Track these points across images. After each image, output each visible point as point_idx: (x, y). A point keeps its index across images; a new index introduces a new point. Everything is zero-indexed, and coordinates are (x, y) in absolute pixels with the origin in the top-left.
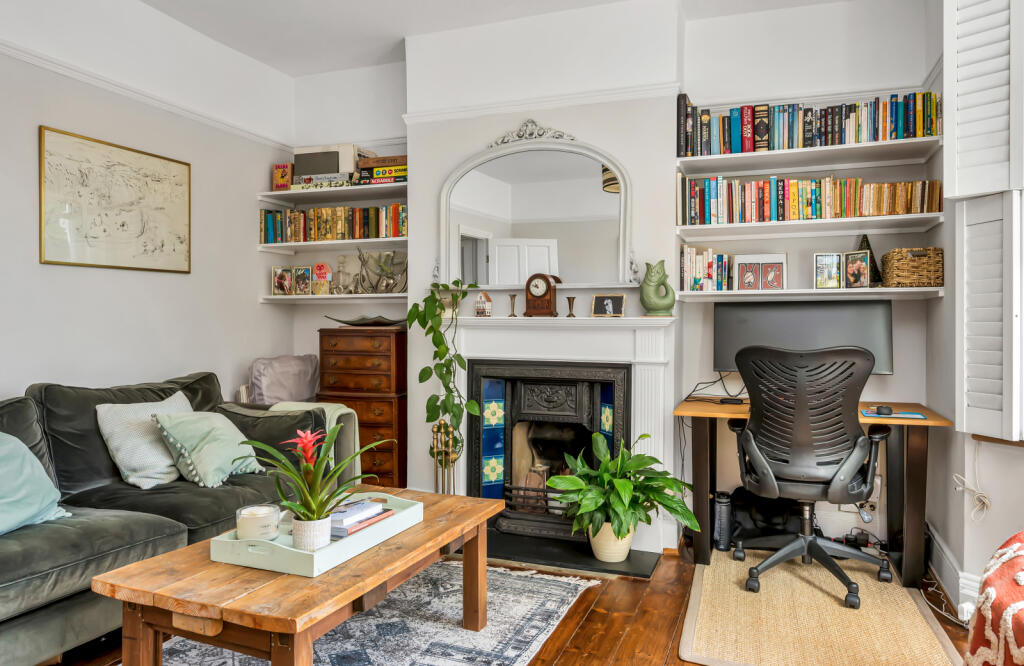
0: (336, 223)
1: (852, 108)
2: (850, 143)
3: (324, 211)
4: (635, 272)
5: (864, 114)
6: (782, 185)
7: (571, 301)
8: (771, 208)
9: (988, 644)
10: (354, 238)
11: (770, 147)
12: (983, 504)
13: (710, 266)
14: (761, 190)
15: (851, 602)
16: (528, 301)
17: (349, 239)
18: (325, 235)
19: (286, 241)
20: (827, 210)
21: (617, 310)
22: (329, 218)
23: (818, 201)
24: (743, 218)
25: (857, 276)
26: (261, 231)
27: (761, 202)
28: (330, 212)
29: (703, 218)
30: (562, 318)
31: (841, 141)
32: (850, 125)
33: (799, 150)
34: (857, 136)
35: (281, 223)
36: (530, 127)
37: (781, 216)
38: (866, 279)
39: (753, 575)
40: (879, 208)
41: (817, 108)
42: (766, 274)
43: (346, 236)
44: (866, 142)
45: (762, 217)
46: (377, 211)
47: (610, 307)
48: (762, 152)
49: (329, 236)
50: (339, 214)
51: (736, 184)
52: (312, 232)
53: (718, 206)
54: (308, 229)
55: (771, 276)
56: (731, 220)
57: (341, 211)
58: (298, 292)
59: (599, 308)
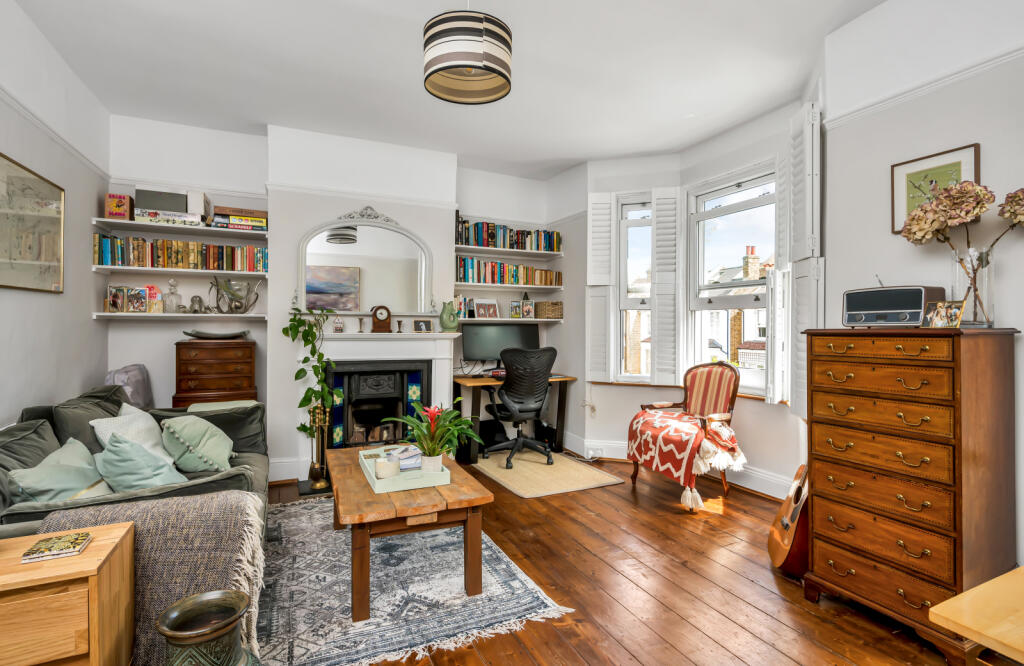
0: (188, 255)
1: (529, 233)
2: (528, 250)
3: (174, 243)
4: (434, 306)
5: (534, 236)
6: (502, 266)
7: (400, 323)
8: (497, 277)
9: (651, 450)
10: (208, 268)
11: (495, 246)
12: (593, 409)
13: (461, 304)
14: (493, 267)
15: (550, 462)
16: (374, 323)
17: (202, 268)
18: (177, 263)
19: (129, 265)
20: (521, 281)
21: (428, 328)
22: (180, 250)
23: (516, 275)
24: (485, 281)
25: (528, 312)
26: (95, 252)
27: (493, 274)
28: (180, 244)
29: (465, 278)
30: (394, 334)
31: (525, 248)
32: (528, 240)
33: (507, 249)
34: (530, 246)
35: (122, 249)
36: (369, 212)
37: (502, 281)
38: (532, 314)
39: (508, 461)
40: (541, 282)
41: (515, 230)
42: (489, 310)
43: (200, 266)
44: (534, 251)
45: (493, 281)
46: (233, 250)
47: (423, 327)
48: (490, 248)
49: (180, 264)
50: (191, 247)
51: (482, 262)
52: (161, 260)
53: (471, 273)
54: (155, 257)
55: (491, 311)
56: (479, 281)
57: (193, 245)
58: (131, 309)
59: (417, 327)
